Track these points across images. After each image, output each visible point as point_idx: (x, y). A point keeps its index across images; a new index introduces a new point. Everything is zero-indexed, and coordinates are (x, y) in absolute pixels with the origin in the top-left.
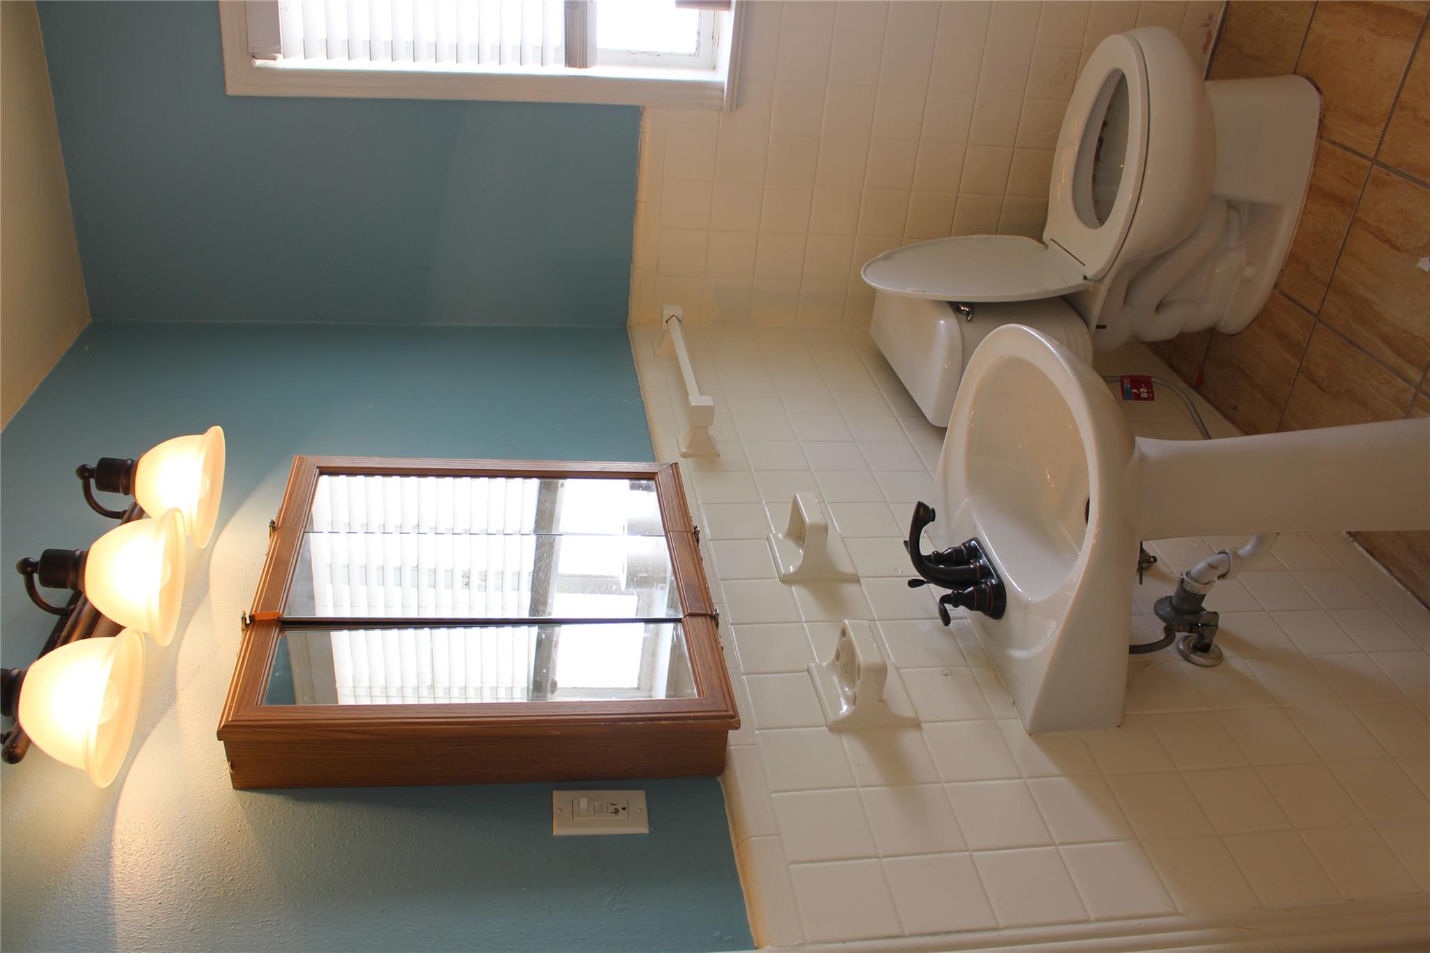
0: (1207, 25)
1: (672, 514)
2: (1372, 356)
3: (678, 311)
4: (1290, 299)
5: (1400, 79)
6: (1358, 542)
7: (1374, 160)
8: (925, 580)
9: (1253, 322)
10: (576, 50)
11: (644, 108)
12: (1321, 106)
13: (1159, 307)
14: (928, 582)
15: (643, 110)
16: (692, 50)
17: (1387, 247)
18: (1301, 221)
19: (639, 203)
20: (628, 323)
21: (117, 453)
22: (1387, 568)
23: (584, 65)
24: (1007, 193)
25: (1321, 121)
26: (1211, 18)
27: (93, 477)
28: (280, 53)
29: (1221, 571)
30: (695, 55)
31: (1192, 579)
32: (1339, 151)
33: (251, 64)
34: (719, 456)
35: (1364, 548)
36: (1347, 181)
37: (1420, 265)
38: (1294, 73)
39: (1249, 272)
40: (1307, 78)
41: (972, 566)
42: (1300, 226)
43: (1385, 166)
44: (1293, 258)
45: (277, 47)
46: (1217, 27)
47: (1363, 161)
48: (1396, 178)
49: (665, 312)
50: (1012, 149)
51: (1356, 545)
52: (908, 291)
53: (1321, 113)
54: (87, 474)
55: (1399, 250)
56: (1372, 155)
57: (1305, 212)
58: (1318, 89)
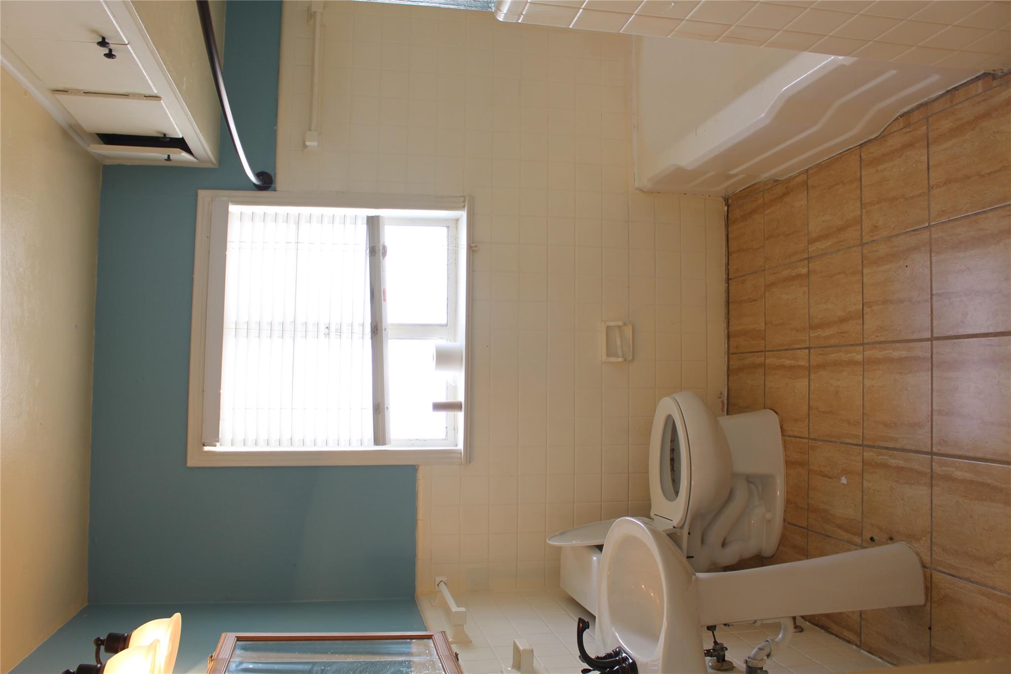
0: (720, 397)
1: (443, 650)
2: (837, 539)
3: (444, 579)
4: (793, 525)
5: (808, 397)
6: (863, 650)
7: (808, 438)
8: (592, 669)
9: (779, 545)
10: (380, 436)
11: (418, 466)
12: (779, 420)
13: (724, 545)
14: (594, 670)
15: (418, 467)
16: (444, 437)
17: (826, 479)
18: (787, 481)
19: (418, 521)
20: (415, 596)
21: (118, 630)
22: (880, 658)
23: (384, 444)
24: (630, 499)
25: (781, 427)
26: (721, 393)
27: (104, 645)
28: (218, 442)
29: (766, 651)
30: (445, 439)
31: (751, 659)
32: (793, 439)
33: (202, 449)
34: (471, 642)
35: (867, 651)
36: (800, 452)
37: (842, 482)
38: (765, 408)
39: (768, 516)
40: (770, 409)
41: (617, 658)
42: (787, 484)
43: (814, 439)
44: (788, 502)
45: (217, 439)
46: (726, 398)
47: (805, 440)
48: (820, 443)
49: (436, 580)
50: (628, 474)
51: (862, 651)
52: (574, 543)
53: (780, 424)
54: (100, 643)
55: (832, 478)
56: (807, 436)
57: (787, 476)
58: (776, 413)
